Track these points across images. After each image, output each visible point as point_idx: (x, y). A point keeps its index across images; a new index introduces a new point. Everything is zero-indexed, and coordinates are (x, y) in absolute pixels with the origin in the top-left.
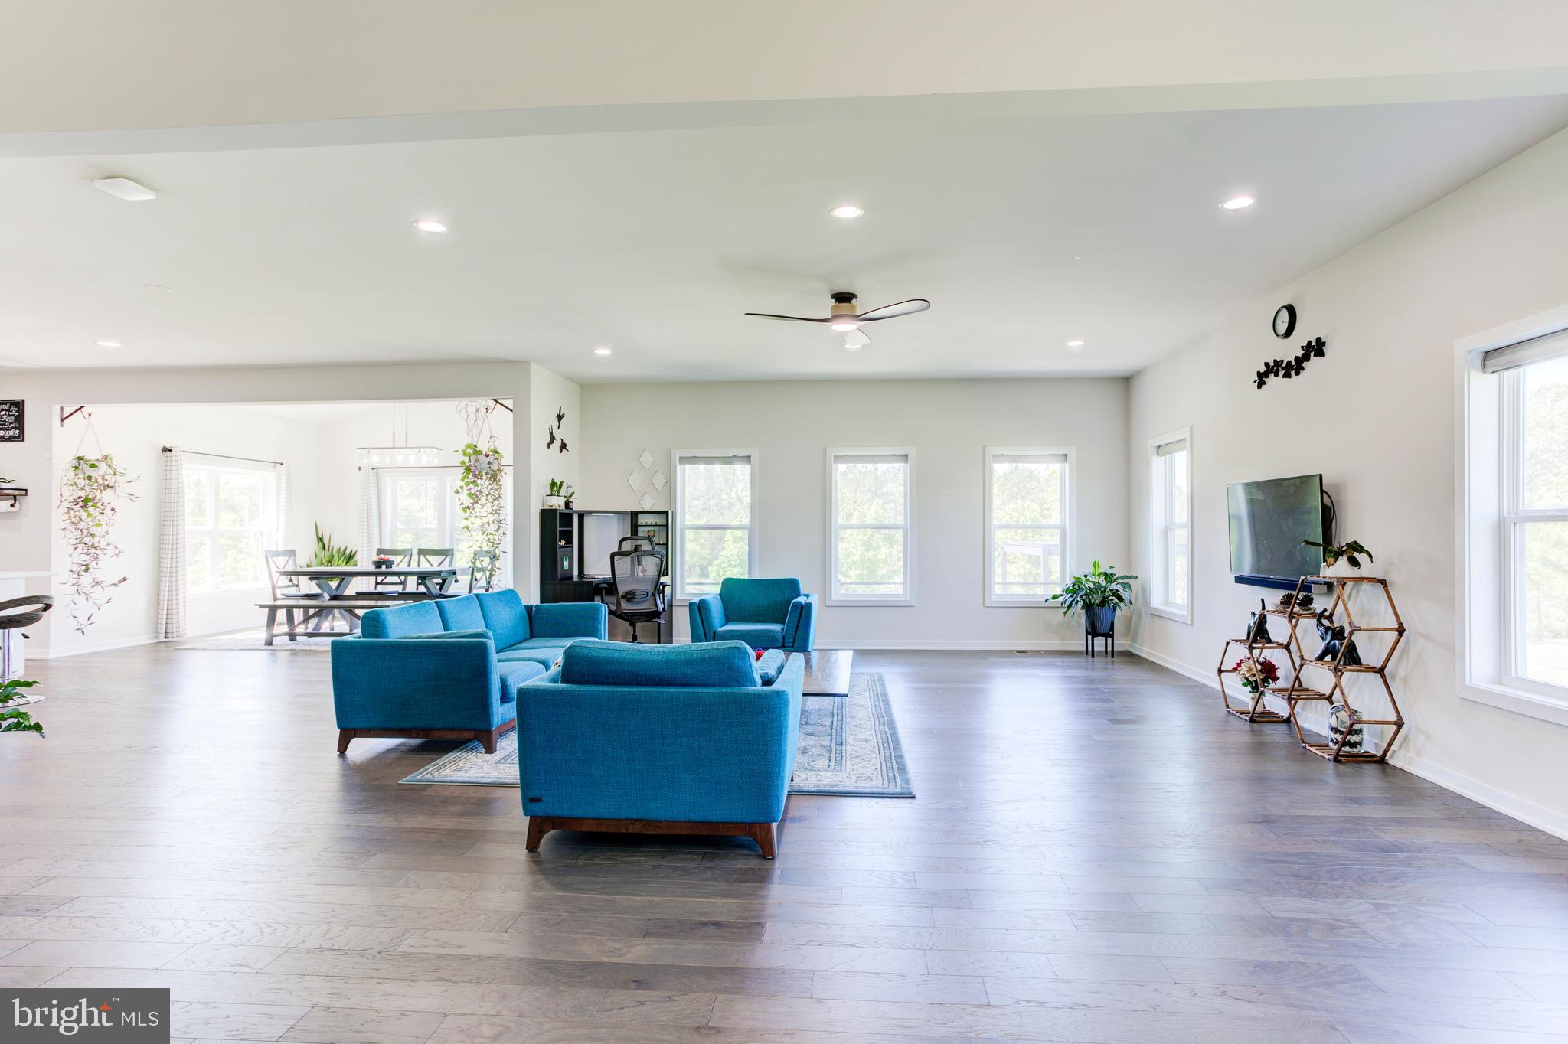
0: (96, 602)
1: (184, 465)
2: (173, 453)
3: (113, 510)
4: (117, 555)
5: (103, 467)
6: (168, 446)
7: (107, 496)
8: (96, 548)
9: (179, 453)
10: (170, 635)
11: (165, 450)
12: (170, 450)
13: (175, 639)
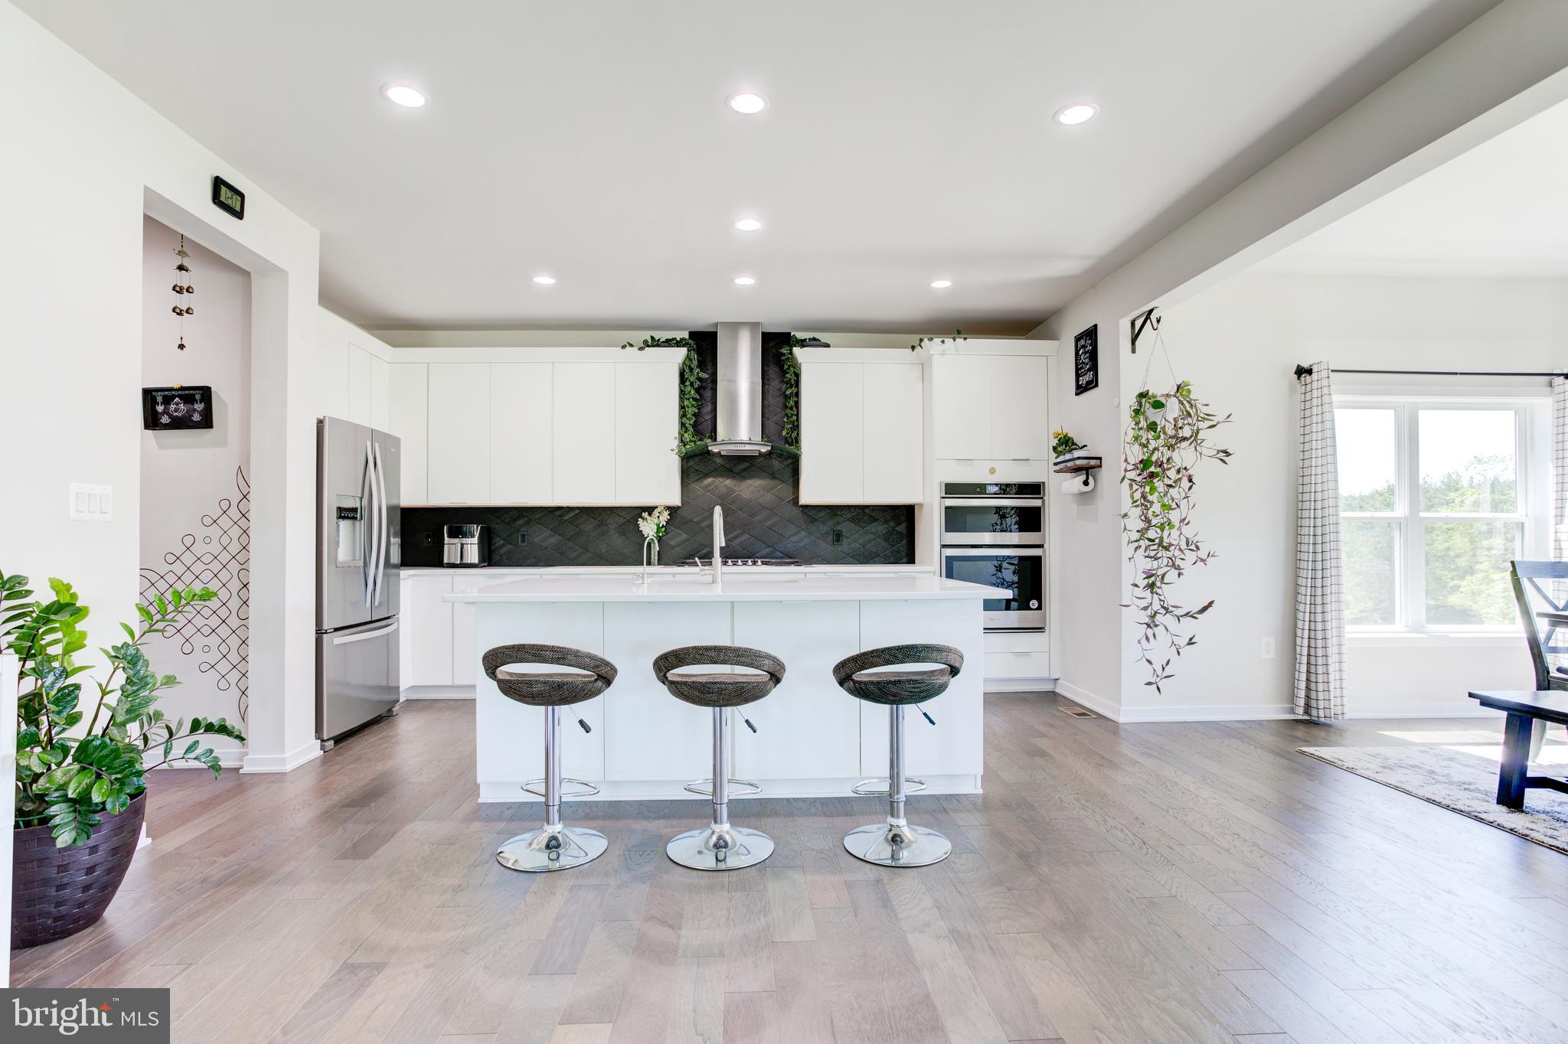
0: (1177, 640)
1: (1335, 398)
2: (1315, 376)
3: (1190, 480)
4: (1203, 560)
5: (1173, 409)
6: (1306, 365)
7: (1184, 455)
8: (1167, 549)
9: (1324, 374)
10: (1314, 712)
11: (1302, 372)
12: (1309, 372)
13: (1328, 721)
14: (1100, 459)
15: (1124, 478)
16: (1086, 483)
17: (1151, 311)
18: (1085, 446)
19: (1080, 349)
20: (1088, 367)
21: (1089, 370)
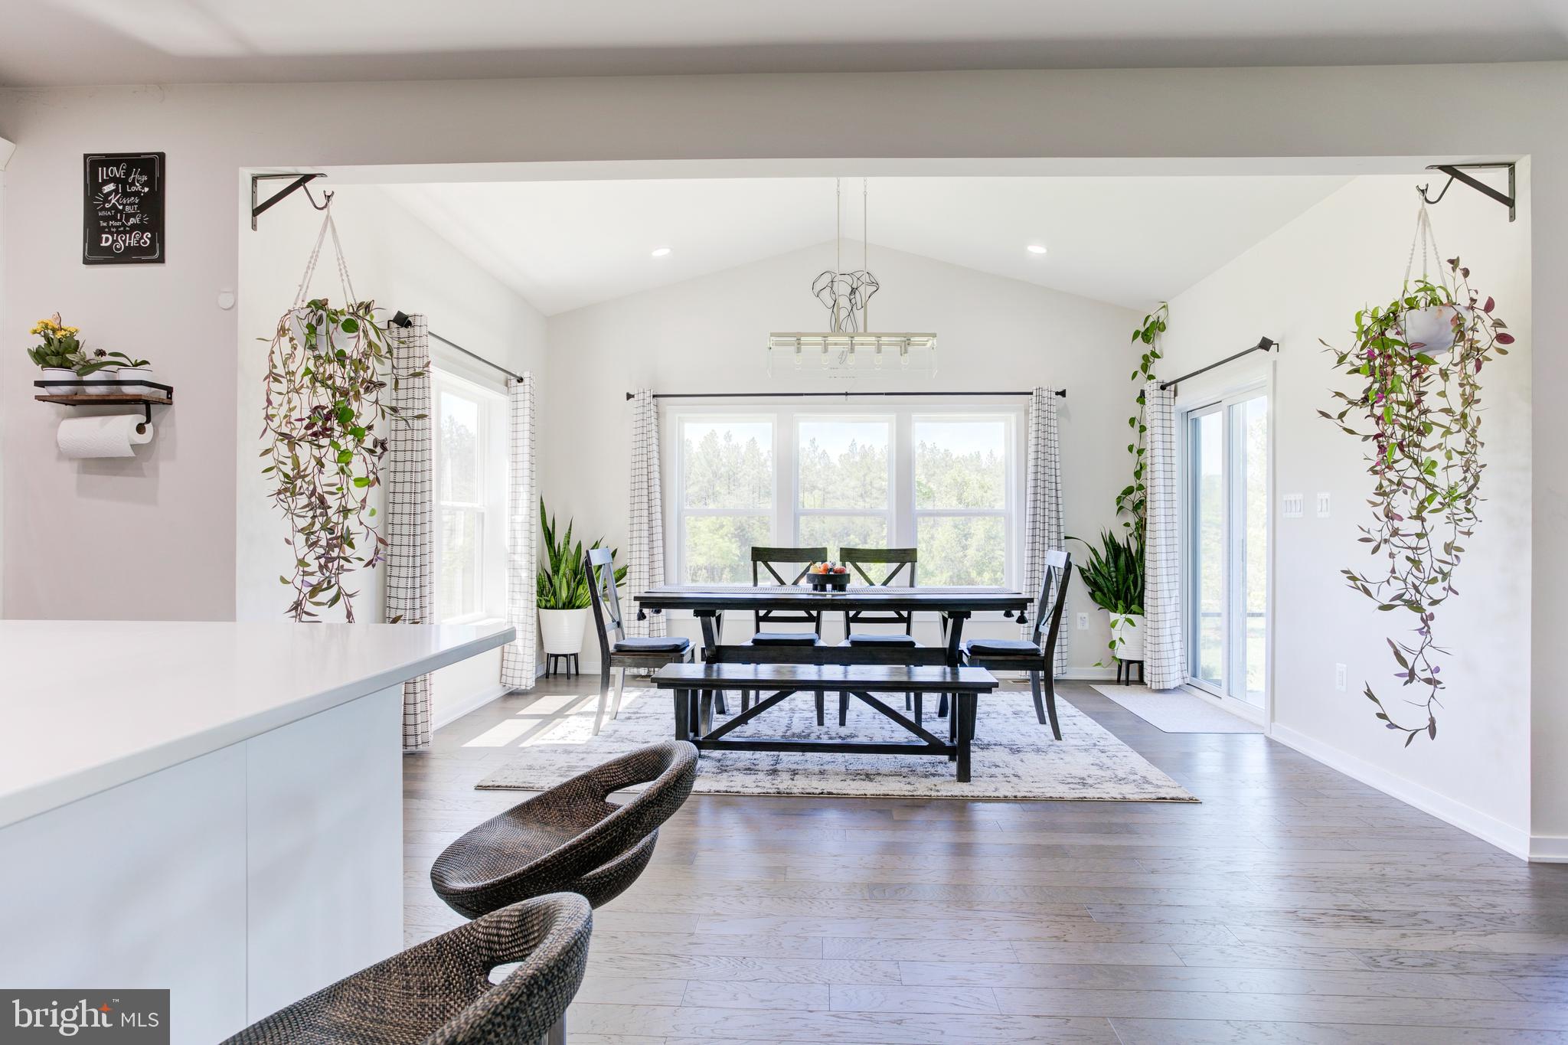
14: (169, 390)
15: (265, 430)
16: (140, 429)
17: (307, 178)
18: (145, 362)
19: (106, 182)
20: (132, 221)
21: (141, 228)
